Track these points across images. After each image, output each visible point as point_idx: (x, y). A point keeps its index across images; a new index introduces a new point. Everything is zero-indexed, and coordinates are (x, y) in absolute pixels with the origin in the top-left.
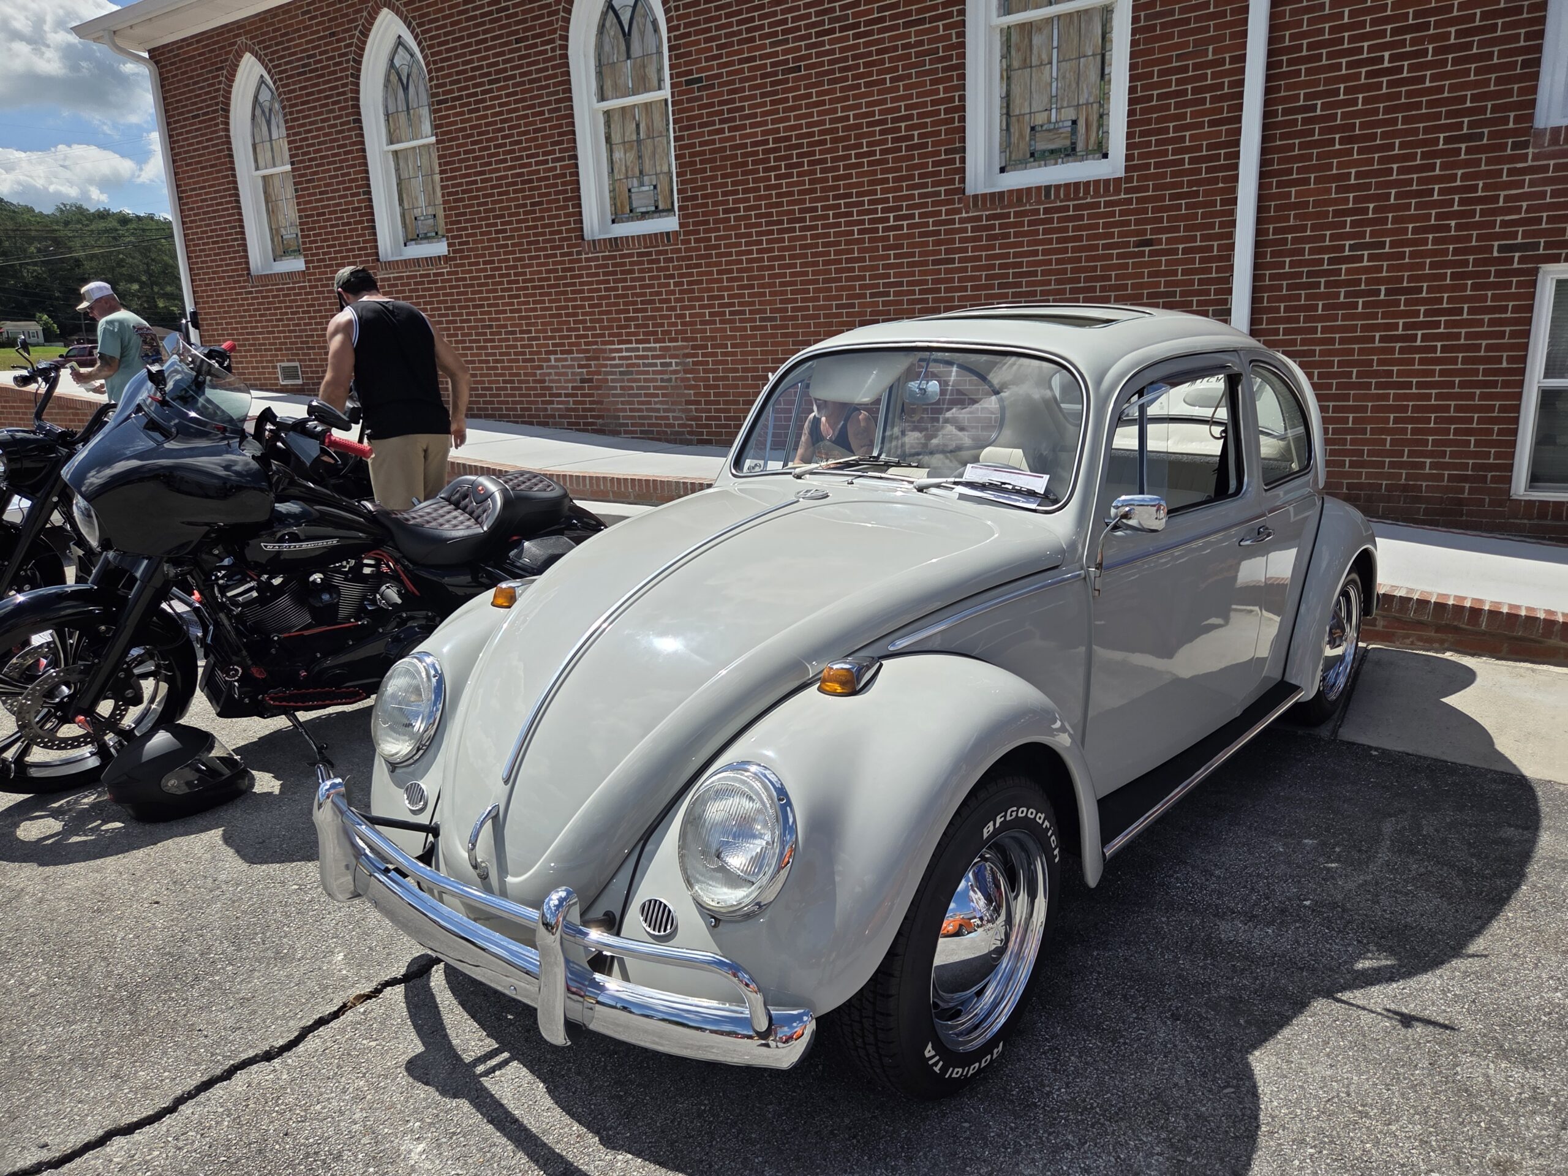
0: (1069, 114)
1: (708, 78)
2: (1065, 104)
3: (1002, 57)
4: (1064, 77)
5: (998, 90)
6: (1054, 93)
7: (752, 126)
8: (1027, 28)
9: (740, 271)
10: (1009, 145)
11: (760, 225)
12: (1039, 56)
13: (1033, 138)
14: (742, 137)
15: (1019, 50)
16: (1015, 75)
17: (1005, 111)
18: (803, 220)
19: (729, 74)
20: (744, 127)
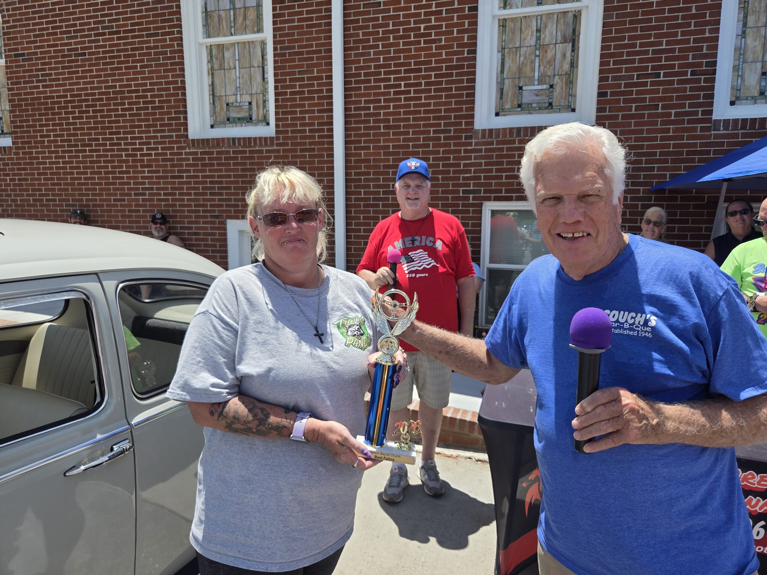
0: (247, 98)
1: (29, 54)
2: (244, 93)
3: (208, 62)
4: (243, 77)
5: (207, 80)
6: (238, 86)
7: (57, 86)
8: (221, 47)
9: (51, 174)
10: (215, 113)
11: (63, 146)
12: (229, 63)
13: (228, 110)
14: (51, 92)
15: (217, 59)
16: (216, 73)
17: (211, 93)
18: (91, 145)
19: (41, 53)
20: (52, 86)
